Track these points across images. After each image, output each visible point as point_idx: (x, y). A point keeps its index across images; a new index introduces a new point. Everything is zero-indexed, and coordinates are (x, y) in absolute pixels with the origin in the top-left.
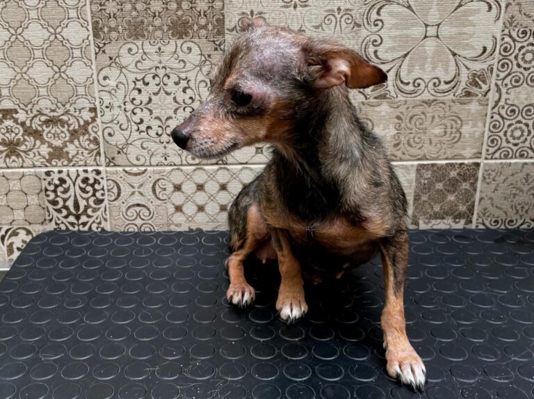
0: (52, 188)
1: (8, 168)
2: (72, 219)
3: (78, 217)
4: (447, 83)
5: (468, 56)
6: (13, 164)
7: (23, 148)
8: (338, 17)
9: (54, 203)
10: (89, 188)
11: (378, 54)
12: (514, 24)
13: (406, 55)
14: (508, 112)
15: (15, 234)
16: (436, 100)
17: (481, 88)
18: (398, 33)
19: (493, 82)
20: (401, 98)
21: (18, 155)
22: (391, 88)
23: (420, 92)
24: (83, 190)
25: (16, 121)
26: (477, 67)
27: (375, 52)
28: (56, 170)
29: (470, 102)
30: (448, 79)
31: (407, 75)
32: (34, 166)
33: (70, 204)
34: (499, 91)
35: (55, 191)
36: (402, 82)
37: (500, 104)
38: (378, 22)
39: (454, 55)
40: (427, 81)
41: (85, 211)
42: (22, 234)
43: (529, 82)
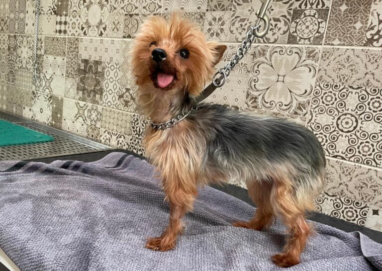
0: (134, 122)
1: (124, 111)
2: (137, 136)
3: (139, 135)
4: (286, 105)
5: (297, 94)
6: (126, 110)
7: (129, 104)
8: (241, 67)
9: (133, 128)
10: (144, 125)
11: (256, 86)
12: (322, 80)
13: (268, 89)
14: (316, 127)
15: (120, 137)
16: (279, 113)
17: (302, 111)
18: (266, 77)
19: (309, 109)
20: (264, 109)
21: (127, 107)
22: (259, 103)
23: (273, 108)
24: (142, 125)
25: (129, 93)
26: (301, 100)
27: (255, 85)
28: (136, 115)
29: (296, 118)
30: (287, 104)
31: (268, 98)
32: (131, 112)
33: (138, 129)
34: (312, 114)
35: (134, 123)
36: (265, 101)
37: (312, 121)
38: (258, 72)
39: (291, 92)
40: (276, 103)
41: (142, 134)
42: (123, 137)
43: (328, 112)
